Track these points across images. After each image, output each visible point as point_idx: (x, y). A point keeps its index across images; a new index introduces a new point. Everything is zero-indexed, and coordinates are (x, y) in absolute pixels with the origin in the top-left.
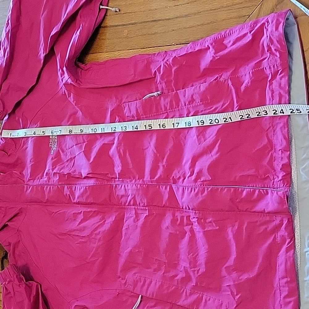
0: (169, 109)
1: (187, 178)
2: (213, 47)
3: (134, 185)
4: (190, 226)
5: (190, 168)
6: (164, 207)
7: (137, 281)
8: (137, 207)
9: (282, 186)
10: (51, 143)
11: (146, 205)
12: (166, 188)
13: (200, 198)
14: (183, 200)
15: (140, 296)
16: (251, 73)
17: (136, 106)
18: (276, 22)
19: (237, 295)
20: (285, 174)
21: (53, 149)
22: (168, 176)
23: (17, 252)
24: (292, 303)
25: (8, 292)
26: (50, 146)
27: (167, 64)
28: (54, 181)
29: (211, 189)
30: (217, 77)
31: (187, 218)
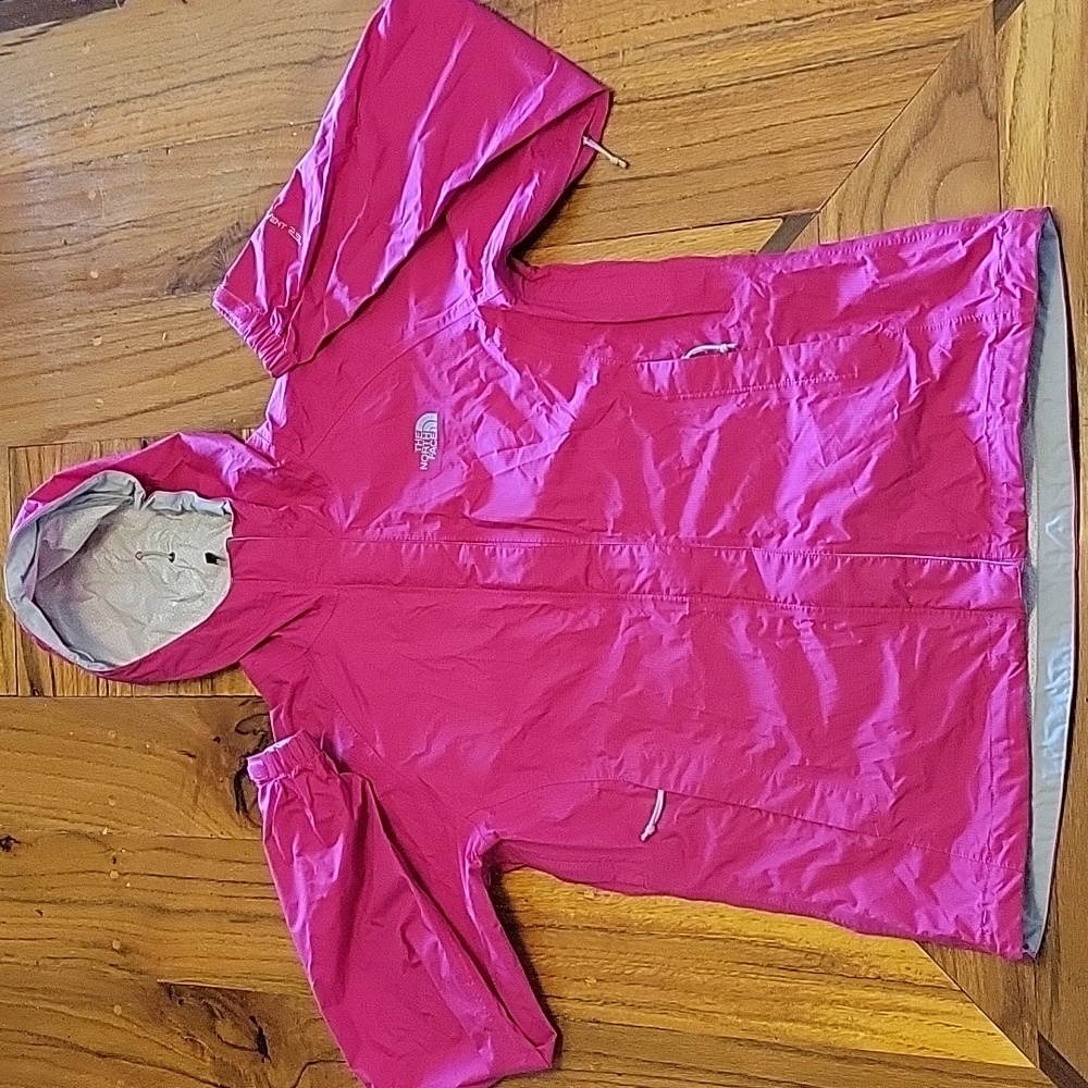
0: (755, 384)
1: (790, 536)
2: (875, 263)
3: (657, 549)
4: (792, 640)
5: (799, 517)
6: (728, 597)
7: (653, 761)
8: (659, 597)
9: (1009, 555)
10: (421, 442)
11: (684, 592)
12: (737, 557)
13: (826, 579)
14: (781, 582)
15: (661, 794)
16: (954, 323)
17: (672, 371)
18: (1023, 230)
19: (897, 779)
20: (1015, 531)
21: (425, 458)
22: (741, 530)
23: (299, 706)
24: (1016, 790)
25: (290, 798)
26: (416, 449)
27: (760, 286)
28: (425, 533)
29: (852, 560)
30: (878, 327)
31: (785, 622)
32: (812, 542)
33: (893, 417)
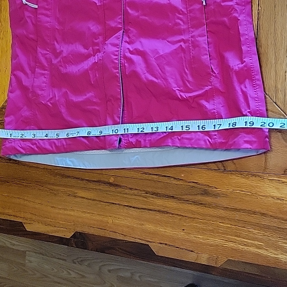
1: (128, 46)
4: (92, 53)
5: (135, 49)
9: (125, 142)
12: (120, 23)
13: (110, 66)
14: (110, 46)
16: (214, 111)
19: (51, 103)
27: (231, 11)
30: (215, 73)
31: (98, 49)
32: (125, 57)
33: (174, 88)
